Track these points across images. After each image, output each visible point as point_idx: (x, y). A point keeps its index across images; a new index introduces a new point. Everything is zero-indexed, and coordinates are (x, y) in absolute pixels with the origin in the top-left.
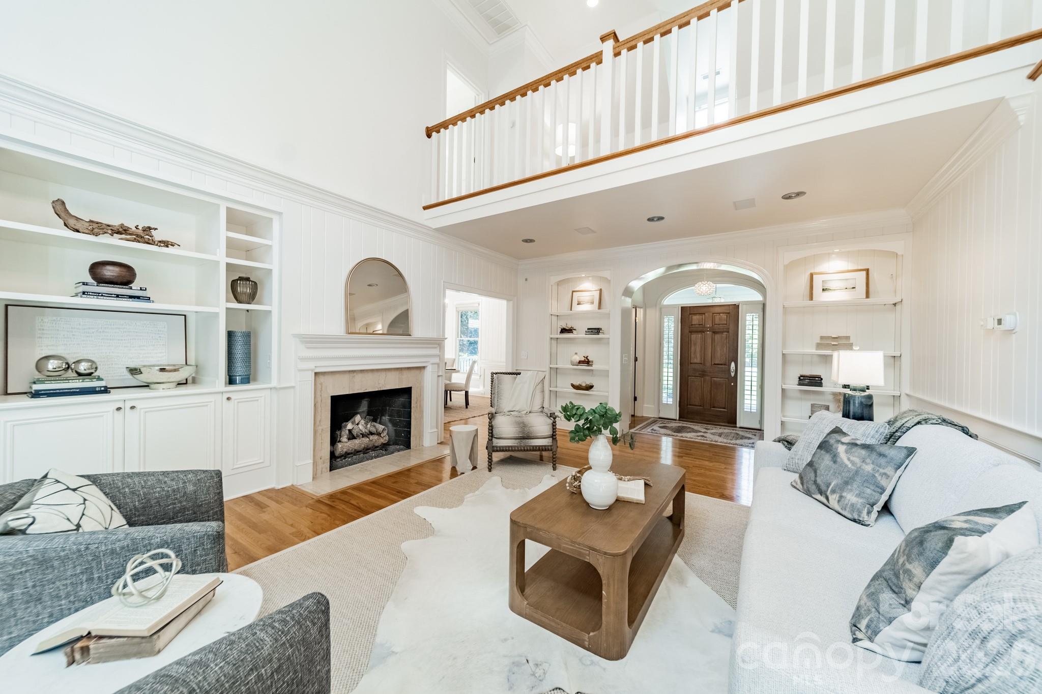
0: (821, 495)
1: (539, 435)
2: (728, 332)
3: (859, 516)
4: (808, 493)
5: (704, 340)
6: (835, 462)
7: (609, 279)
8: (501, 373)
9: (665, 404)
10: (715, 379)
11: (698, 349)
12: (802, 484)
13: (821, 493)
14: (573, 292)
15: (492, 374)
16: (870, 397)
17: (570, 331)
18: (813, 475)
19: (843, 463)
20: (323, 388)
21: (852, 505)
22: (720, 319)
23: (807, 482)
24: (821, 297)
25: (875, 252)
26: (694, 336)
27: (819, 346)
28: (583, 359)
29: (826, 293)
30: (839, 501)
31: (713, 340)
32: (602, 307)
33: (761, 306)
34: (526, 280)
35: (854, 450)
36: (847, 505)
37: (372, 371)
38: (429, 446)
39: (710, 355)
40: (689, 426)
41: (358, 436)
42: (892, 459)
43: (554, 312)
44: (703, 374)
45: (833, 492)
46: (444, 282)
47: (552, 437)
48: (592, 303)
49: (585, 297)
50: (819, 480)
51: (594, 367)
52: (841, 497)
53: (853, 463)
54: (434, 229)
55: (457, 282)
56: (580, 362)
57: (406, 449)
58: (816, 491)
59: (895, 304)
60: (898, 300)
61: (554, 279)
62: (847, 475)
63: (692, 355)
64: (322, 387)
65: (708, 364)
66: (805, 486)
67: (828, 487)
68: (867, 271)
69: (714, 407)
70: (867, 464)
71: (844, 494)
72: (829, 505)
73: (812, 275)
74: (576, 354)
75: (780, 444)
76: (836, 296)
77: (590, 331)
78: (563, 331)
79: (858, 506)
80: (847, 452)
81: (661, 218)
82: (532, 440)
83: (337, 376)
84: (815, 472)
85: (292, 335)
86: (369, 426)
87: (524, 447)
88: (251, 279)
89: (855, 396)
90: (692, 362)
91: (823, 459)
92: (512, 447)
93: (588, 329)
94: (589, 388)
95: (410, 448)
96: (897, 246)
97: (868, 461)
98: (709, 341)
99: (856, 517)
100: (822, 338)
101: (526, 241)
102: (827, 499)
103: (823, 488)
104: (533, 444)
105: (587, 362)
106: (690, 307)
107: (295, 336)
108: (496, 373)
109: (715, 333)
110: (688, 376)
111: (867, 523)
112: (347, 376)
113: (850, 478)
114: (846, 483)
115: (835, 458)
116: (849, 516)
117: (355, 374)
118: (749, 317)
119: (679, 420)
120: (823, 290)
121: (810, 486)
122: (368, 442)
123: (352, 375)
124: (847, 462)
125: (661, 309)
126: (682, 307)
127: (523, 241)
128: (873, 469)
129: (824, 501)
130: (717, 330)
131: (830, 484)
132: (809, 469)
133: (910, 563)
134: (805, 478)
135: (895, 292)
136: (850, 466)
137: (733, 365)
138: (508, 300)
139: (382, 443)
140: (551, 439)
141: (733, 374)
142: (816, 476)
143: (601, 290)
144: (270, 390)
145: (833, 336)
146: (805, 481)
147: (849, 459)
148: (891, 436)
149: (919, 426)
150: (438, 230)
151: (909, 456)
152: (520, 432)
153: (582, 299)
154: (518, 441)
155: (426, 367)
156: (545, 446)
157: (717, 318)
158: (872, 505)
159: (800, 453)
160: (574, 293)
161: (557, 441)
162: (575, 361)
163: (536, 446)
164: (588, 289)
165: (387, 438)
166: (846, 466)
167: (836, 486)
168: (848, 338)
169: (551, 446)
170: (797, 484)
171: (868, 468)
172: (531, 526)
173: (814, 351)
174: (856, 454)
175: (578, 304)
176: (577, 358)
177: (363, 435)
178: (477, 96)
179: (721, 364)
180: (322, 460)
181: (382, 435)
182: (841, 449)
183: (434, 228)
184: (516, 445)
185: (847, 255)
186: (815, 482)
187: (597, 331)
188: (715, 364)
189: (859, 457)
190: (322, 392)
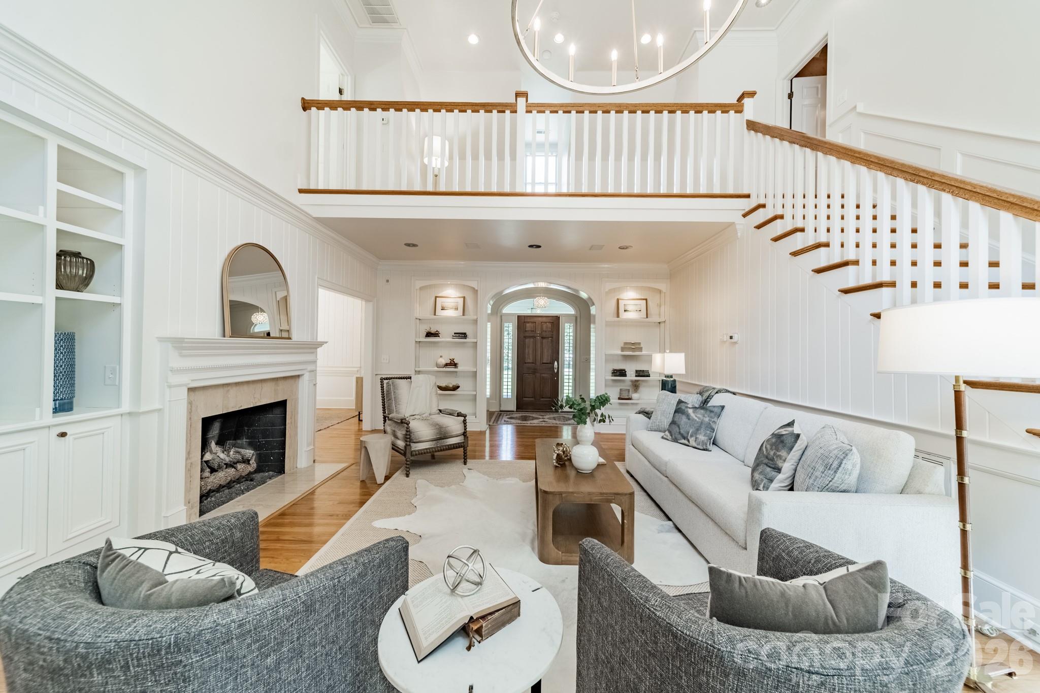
0: (685, 439)
1: (454, 433)
2: (552, 338)
3: (706, 447)
4: (675, 440)
5: (535, 344)
6: (689, 419)
7: (476, 289)
8: (396, 378)
9: (505, 398)
10: (543, 375)
11: (531, 352)
12: (671, 435)
13: (684, 438)
14: (436, 297)
15: (382, 380)
16: (674, 381)
17: (436, 335)
18: (677, 429)
19: (694, 419)
20: (193, 409)
21: (703, 441)
22: (547, 327)
23: (675, 434)
24: (624, 316)
25: (649, 289)
26: (527, 340)
27: (623, 349)
28: (449, 362)
29: (626, 313)
30: (695, 441)
31: (542, 343)
32: (465, 313)
33: (574, 318)
34: (388, 281)
35: (697, 410)
36: (700, 442)
37: (248, 383)
38: (306, 466)
39: (539, 355)
40: (530, 415)
41: (220, 467)
42: (716, 413)
43: (418, 316)
44: (535, 371)
45: (692, 436)
46: (318, 278)
47: (463, 434)
48: (457, 309)
49: (448, 302)
50: (682, 431)
51: (460, 368)
52: (696, 438)
53: (699, 418)
54: (314, 218)
55: (328, 278)
56: (447, 365)
57: (277, 476)
58: (682, 438)
59: (660, 323)
60: (662, 320)
61: (419, 284)
62: (697, 425)
63: (526, 356)
64: (191, 407)
65: (538, 363)
66: (674, 437)
67: (688, 434)
68: (646, 300)
69: (542, 398)
70: (706, 417)
71: (698, 436)
72: (689, 444)
73: (618, 300)
74: (441, 357)
75: (641, 416)
76: (632, 315)
77: (457, 335)
78: (429, 335)
79: (705, 441)
80: (694, 412)
81: (539, 247)
82: (447, 440)
83: (210, 392)
84: (679, 427)
85: (157, 338)
86: (231, 453)
87: (440, 448)
88: (83, 255)
89: (668, 381)
90: (526, 362)
91: (681, 418)
92: (429, 449)
93: (455, 333)
94: (456, 388)
95: (284, 473)
96: (663, 286)
97: (706, 415)
98: (539, 345)
99: (705, 447)
100: (626, 343)
101: (408, 245)
102: (689, 441)
103: (685, 435)
104: (448, 444)
105: (453, 364)
106: (524, 316)
107: (161, 340)
108: (387, 379)
109: (543, 338)
110: (523, 374)
111: (710, 450)
112: (220, 391)
113: (699, 427)
114: (698, 430)
115: (688, 416)
116: (701, 448)
117: (229, 388)
118: (567, 325)
119: (517, 411)
120: (625, 311)
121: (677, 436)
122: (234, 473)
123: (226, 389)
124: (696, 418)
125: (501, 316)
126: (518, 316)
127: (406, 244)
128: (709, 420)
129: (686, 442)
130: (544, 336)
131: (689, 432)
132: (673, 426)
133: (779, 452)
134: (673, 432)
135: (660, 315)
136: (697, 420)
137: (556, 363)
138: (367, 301)
139: (250, 471)
140: (463, 436)
141: (556, 371)
142: (680, 429)
143: (464, 298)
144: (120, 417)
145: (633, 342)
146: (673, 434)
147: (696, 416)
148: (705, 401)
149: (717, 394)
150: (319, 220)
151: (722, 410)
152: (437, 433)
153: (445, 305)
154: (435, 442)
155: (303, 375)
156: (458, 443)
157: (545, 326)
158: (710, 439)
159: (659, 418)
160: (437, 299)
161: (468, 437)
162: (441, 364)
163: (451, 445)
164: (451, 295)
165: (255, 465)
166: (696, 420)
167: (692, 432)
168: (639, 344)
169: (463, 442)
170: (667, 436)
171: (707, 419)
172: (565, 492)
173: (620, 352)
174: (699, 413)
175: (442, 309)
176: (443, 361)
177: (228, 465)
178: (341, 76)
179: (548, 363)
180: (190, 504)
181: (251, 462)
182: (690, 411)
183: (314, 216)
184: (433, 446)
185: (637, 288)
186: (680, 432)
187: (464, 335)
188: (543, 363)
189: (700, 414)
190: (192, 414)
